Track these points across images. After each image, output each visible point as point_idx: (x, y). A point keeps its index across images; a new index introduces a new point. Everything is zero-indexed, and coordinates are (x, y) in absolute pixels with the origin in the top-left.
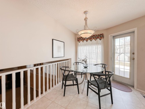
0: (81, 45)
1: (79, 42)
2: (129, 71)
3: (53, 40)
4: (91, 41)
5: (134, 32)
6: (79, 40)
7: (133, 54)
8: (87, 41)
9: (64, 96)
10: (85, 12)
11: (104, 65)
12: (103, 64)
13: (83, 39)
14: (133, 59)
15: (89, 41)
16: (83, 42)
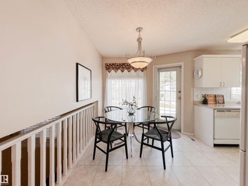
0: (112, 78)
1: (109, 72)
2: (175, 113)
3: (77, 64)
4: (129, 72)
6: (109, 68)
7: (180, 92)
8: (123, 71)
9: (106, 170)
10: (139, 29)
11: (150, 108)
12: (148, 107)
13: (115, 67)
14: (179, 98)
15: (126, 71)
16: (116, 72)
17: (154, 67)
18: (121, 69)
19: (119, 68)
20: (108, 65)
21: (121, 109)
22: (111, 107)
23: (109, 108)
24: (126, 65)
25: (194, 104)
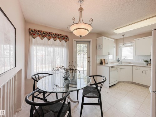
0: (36, 44)
1: (34, 38)
4: (55, 41)
5: (90, 42)
6: (34, 34)
7: (89, 58)
8: (49, 40)
13: (42, 34)
14: (89, 62)
15: (52, 40)
16: (42, 39)
17: (74, 40)
18: (48, 37)
19: (45, 36)
20: (32, 31)
21: (50, 74)
22: (38, 74)
23: (37, 76)
24: (52, 34)
25: (97, 65)
